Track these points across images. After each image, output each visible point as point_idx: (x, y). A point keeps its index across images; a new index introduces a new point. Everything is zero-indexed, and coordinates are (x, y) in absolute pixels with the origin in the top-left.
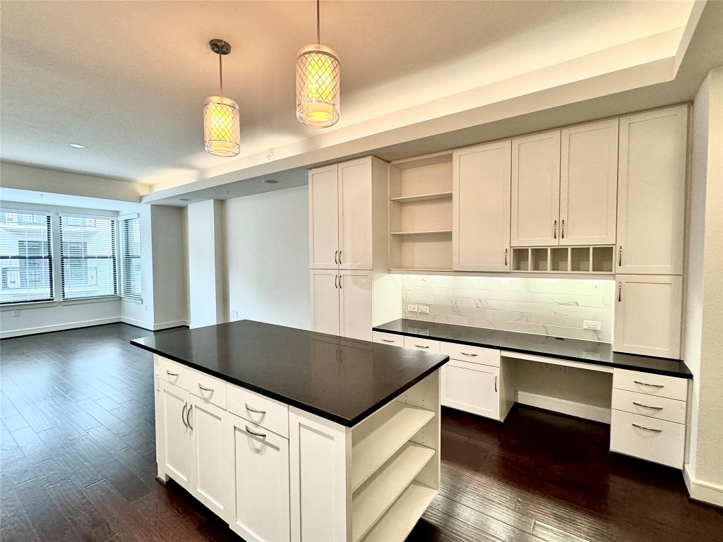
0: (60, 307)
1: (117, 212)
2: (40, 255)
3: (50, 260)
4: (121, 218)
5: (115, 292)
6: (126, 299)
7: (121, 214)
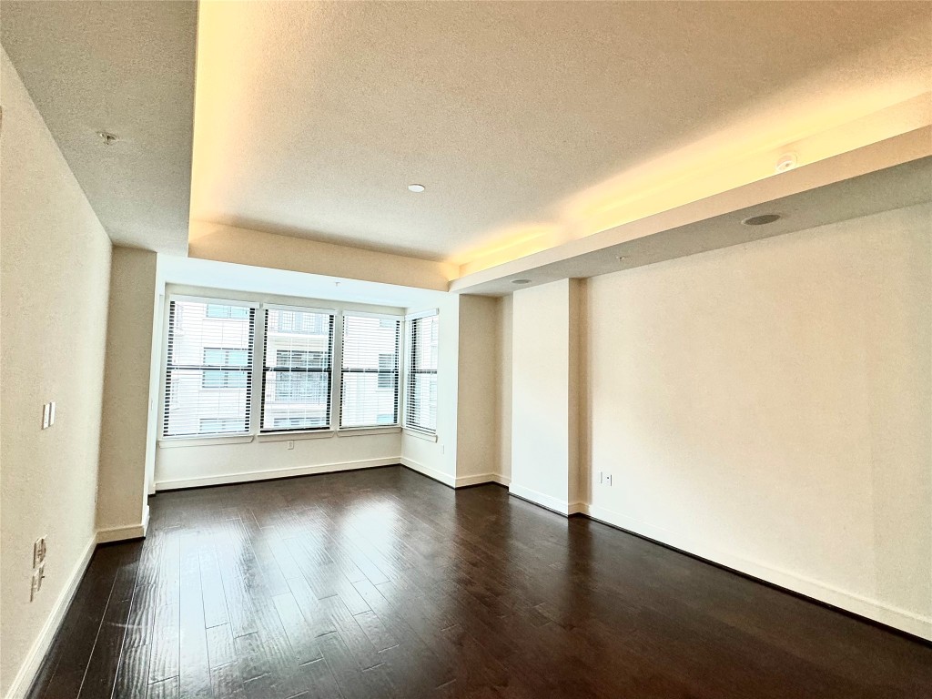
0: (336, 439)
1: (404, 309)
2: (320, 367)
3: (330, 374)
4: (410, 318)
5: (396, 421)
6: (409, 432)
7: (408, 311)
